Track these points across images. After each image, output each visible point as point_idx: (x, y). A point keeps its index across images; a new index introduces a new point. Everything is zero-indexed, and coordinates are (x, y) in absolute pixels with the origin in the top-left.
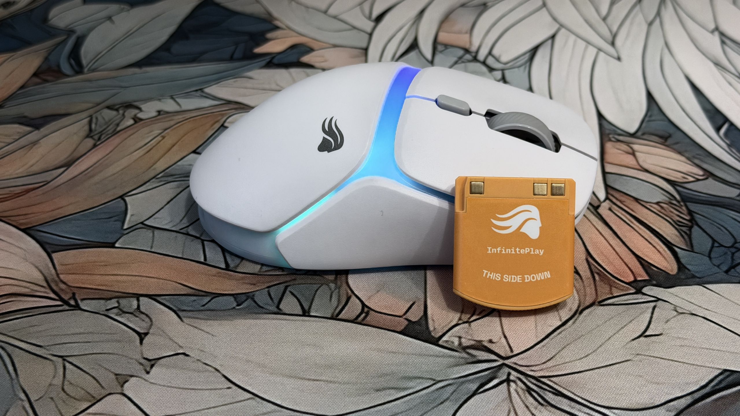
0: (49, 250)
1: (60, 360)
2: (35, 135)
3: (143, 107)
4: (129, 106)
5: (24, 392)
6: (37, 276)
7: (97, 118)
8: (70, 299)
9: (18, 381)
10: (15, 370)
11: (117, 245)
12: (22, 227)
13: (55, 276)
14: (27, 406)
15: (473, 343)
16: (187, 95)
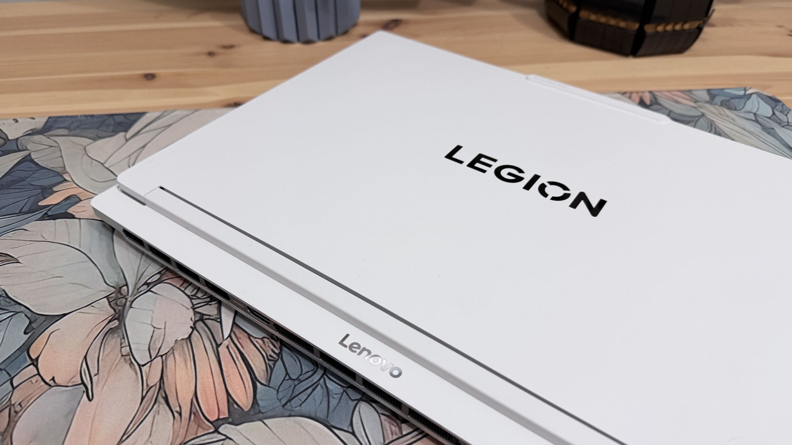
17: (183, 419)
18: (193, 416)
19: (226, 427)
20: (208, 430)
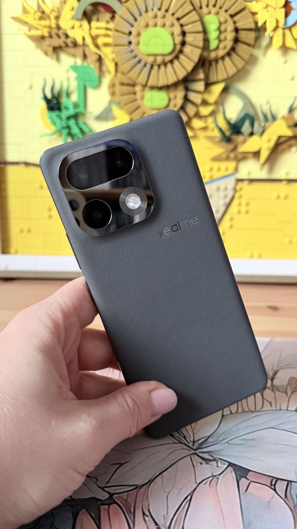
15: (211, 463)
17: (141, 508)
18: (132, 510)
19: (103, 497)
20: (119, 496)
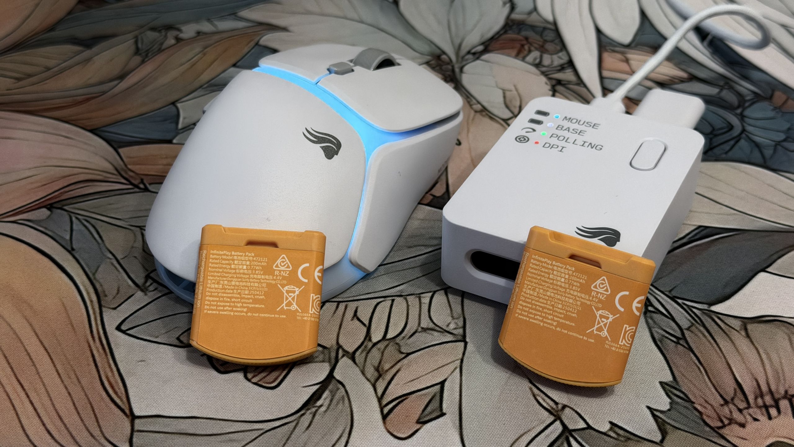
0: (115, 146)
1: (138, 229)
2: (87, 53)
3: (184, 28)
4: (170, 27)
5: (111, 253)
6: (108, 166)
7: (142, 40)
8: (140, 183)
9: (105, 245)
10: (101, 237)
11: (175, 141)
12: (89, 128)
13: (124, 167)
14: (115, 263)
16: (222, 18)
